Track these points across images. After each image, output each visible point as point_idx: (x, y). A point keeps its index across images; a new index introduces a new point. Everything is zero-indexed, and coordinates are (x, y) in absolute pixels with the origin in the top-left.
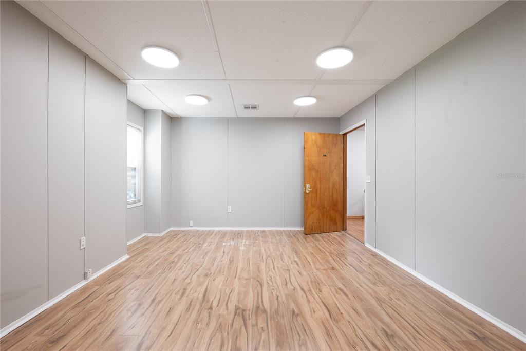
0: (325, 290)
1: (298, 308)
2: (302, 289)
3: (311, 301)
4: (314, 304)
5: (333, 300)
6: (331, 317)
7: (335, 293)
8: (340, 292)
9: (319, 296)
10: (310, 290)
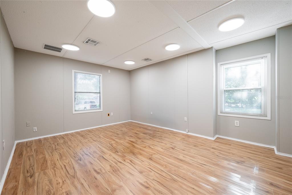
0: (108, 168)
1: (117, 154)
2: (121, 163)
3: (113, 159)
4: (111, 158)
5: (103, 164)
6: (103, 157)
7: (102, 169)
8: (99, 171)
9: (110, 162)
10: (116, 164)
